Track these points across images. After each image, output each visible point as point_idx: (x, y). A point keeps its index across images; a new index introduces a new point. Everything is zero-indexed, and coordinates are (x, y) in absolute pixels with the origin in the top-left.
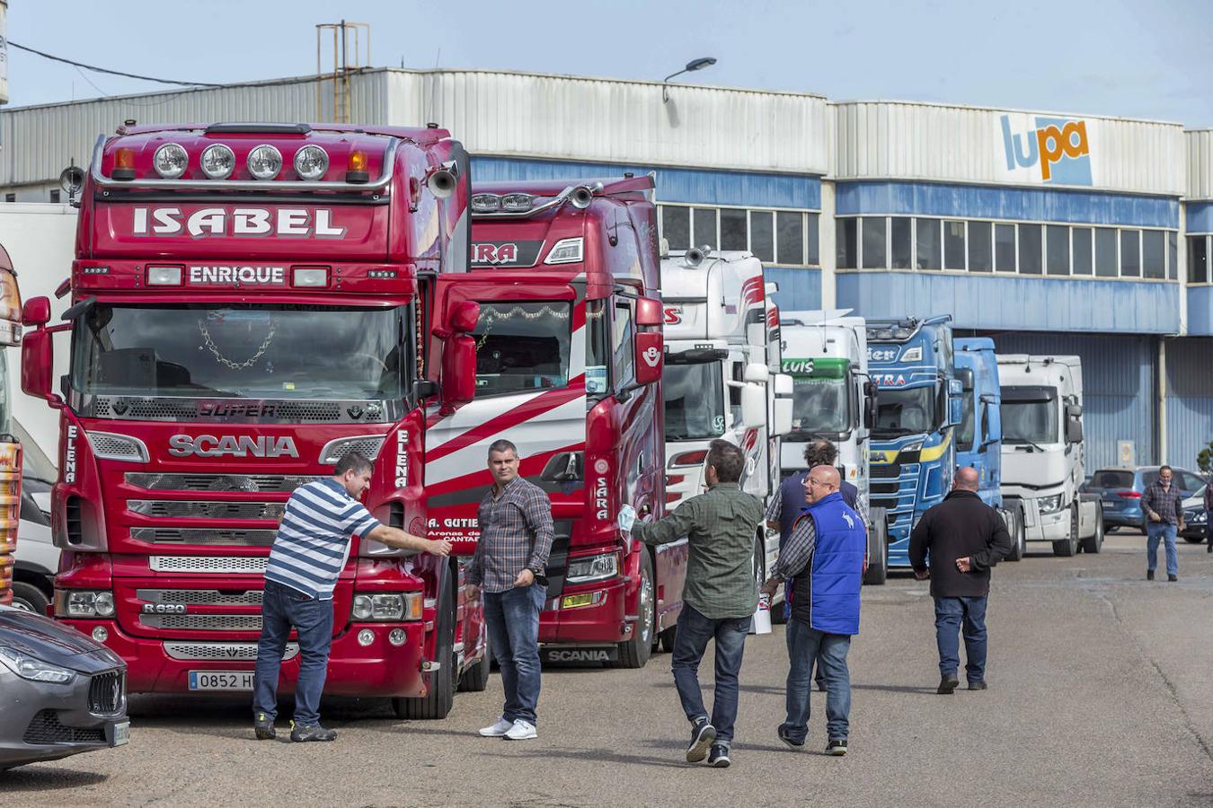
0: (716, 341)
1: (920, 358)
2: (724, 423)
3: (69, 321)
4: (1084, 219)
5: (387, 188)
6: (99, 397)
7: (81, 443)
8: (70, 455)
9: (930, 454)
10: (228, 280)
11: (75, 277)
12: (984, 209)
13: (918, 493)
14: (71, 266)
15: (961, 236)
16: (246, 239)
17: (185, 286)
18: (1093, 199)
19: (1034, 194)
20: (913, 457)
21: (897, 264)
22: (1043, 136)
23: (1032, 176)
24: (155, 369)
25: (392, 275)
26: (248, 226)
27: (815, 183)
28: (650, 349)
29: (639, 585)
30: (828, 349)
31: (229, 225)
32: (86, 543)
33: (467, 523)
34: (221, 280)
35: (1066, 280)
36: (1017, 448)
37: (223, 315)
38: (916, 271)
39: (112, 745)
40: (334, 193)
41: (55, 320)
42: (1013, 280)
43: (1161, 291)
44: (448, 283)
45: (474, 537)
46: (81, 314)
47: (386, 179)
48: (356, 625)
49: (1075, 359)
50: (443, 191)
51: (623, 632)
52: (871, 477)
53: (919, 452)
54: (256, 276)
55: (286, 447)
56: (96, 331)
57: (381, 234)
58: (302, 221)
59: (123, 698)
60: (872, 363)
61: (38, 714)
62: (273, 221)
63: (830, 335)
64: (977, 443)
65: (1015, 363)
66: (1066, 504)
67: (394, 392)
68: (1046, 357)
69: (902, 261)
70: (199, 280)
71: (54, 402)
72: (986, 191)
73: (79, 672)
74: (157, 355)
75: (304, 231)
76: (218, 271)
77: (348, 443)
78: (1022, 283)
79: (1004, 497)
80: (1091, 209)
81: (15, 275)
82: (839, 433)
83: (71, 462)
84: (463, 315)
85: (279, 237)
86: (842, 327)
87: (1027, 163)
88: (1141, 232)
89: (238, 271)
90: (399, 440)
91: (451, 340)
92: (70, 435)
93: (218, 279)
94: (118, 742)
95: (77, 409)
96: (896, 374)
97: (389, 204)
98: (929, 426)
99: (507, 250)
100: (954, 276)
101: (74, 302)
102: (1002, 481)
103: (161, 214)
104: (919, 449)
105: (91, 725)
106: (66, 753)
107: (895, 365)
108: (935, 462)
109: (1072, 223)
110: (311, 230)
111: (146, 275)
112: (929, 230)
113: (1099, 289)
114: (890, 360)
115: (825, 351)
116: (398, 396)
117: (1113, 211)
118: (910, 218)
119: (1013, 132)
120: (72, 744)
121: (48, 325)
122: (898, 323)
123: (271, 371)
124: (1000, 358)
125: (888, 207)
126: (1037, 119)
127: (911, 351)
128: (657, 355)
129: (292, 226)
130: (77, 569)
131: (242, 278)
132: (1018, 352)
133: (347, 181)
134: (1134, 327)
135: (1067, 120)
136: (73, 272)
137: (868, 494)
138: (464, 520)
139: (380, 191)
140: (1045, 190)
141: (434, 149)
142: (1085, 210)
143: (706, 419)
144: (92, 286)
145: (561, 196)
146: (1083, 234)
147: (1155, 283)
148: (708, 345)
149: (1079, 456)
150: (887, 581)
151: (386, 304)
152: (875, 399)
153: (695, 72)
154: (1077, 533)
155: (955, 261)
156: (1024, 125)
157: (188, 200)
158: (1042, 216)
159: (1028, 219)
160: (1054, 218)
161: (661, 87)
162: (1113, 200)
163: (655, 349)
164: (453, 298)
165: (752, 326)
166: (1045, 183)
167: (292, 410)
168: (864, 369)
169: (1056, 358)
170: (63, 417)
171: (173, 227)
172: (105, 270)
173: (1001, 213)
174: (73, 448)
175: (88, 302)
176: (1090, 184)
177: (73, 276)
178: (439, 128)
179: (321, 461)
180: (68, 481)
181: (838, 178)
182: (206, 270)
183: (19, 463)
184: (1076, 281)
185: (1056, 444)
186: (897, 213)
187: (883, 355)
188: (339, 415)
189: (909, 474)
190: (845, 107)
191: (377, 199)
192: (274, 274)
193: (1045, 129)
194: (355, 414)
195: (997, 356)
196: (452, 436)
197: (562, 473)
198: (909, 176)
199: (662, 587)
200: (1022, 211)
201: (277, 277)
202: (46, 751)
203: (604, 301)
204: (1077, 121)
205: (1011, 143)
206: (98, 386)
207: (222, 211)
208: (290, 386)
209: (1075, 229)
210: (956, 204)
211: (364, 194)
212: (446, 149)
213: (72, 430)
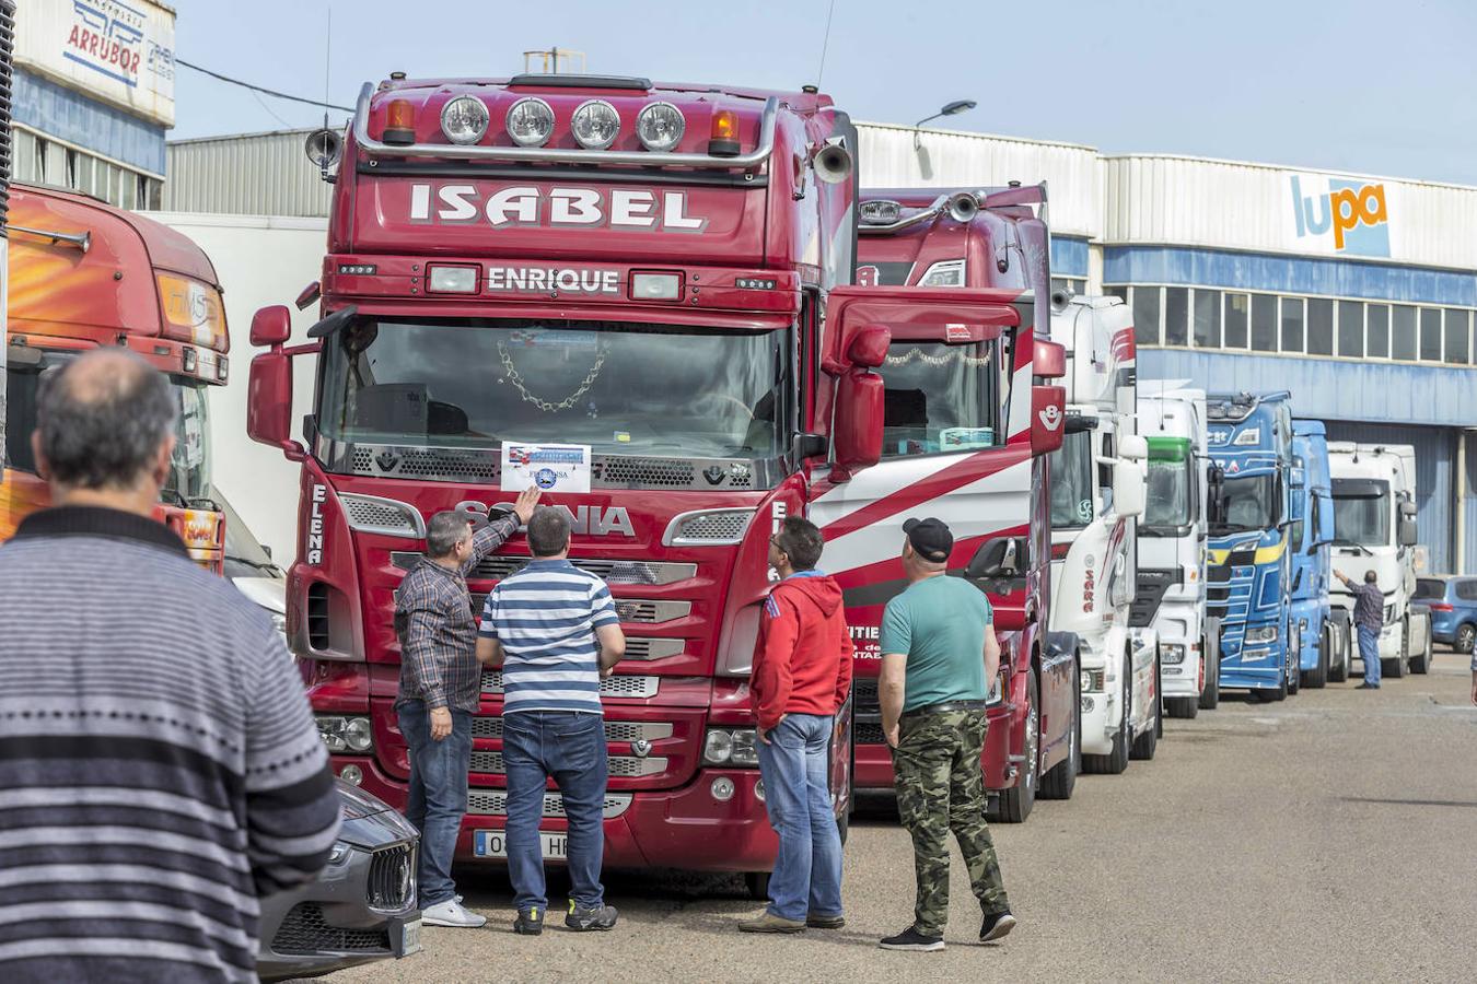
0: (1085, 406)
1: (1257, 442)
2: (1092, 509)
3: (315, 340)
4: (1379, 294)
5: (764, 166)
6: (358, 445)
7: (330, 510)
8: (316, 525)
9: (1266, 555)
10: (541, 286)
11: (327, 279)
12: (1269, 281)
13: (1253, 601)
14: (322, 263)
15: (1243, 310)
16: (568, 230)
17: (480, 296)
18: (1392, 272)
19: (1325, 265)
20: (1246, 558)
21: (1172, 341)
22: (1336, 200)
23: (1324, 245)
24: (426, 412)
25: (770, 285)
26: (569, 213)
27: (1082, 245)
28: (1048, 408)
29: (1026, 715)
30: (1165, 426)
31: (544, 211)
32: (335, 648)
33: (864, 632)
34: (532, 286)
35: (1360, 363)
36: (1342, 551)
37: (533, 336)
38: (1193, 348)
39: (399, 955)
40: (692, 169)
41: (298, 337)
42: (1301, 362)
43: (1464, 378)
44: (846, 299)
45: (873, 652)
46: (335, 329)
47: (764, 152)
48: (708, 772)
49: (1409, 449)
50: (834, 174)
51: (1007, 777)
52: (1209, 581)
53: (1254, 552)
54: (580, 282)
55: (616, 520)
56: (354, 355)
57: (753, 228)
58: (645, 208)
59: (411, 881)
60: (1212, 445)
61: (294, 909)
62: (605, 207)
63: (1170, 408)
64: (1307, 544)
65: (1340, 452)
66: (1398, 617)
67: (767, 448)
68: (1376, 446)
69: (1176, 335)
70: (501, 286)
71: (294, 452)
72: (1273, 261)
73: (355, 846)
74: (429, 394)
75: (648, 221)
76: (528, 274)
77: (703, 518)
78: (1311, 365)
79: (1333, 607)
80: (1388, 283)
81: (220, 292)
82: (1177, 527)
83: (316, 535)
84: (866, 343)
85: (613, 229)
86: (1181, 400)
87: (1319, 230)
88: (1443, 312)
89: (555, 274)
90: (774, 516)
91: (848, 378)
92: (316, 498)
93: (527, 285)
94: (408, 950)
95: (324, 460)
96: (1228, 459)
97: (766, 187)
98: (1266, 522)
99: (865, 274)
100: (1235, 355)
101: (324, 312)
102: (1331, 589)
103: (449, 193)
104: (1253, 548)
105: (369, 925)
106: (331, 968)
107: (1227, 448)
108: (1272, 564)
109: (1368, 298)
110: (658, 221)
111: (427, 277)
112: (1208, 303)
113: (1395, 372)
114: (1222, 442)
115: (1162, 428)
116: (770, 453)
117: (1412, 290)
118: (1187, 289)
119: (1304, 195)
120: (342, 954)
121: (286, 345)
122: (1232, 400)
123: (595, 416)
124: (1331, 446)
125: (1163, 275)
126: (1331, 181)
127: (1246, 432)
128: (1058, 416)
129: (631, 214)
130: (319, 685)
131: (561, 285)
132: (1343, 439)
133: (710, 154)
134: (1433, 417)
135: (1363, 183)
136: (325, 272)
137: (1205, 601)
138: (860, 629)
139: (753, 169)
140: (1338, 261)
141: (816, 120)
142: (1382, 285)
143: (1068, 503)
144: (349, 292)
145: (937, 205)
146: (1378, 312)
147: (1458, 369)
148: (1074, 411)
149: (1410, 562)
150: (1219, 705)
151: (757, 325)
152: (1221, 488)
153: (951, 117)
154: (1407, 651)
155: (1236, 339)
156: (1316, 186)
157: (487, 174)
158: (1334, 289)
159: (1318, 293)
160: (1347, 292)
161: (913, 133)
162: (1413, 274)
163: (1055, 408)
164: (851, 322)
165: (1121, 390)
166: (1338, 253)
167: (626, 469)
168: (1203, 452)
169: (1389, 448)
170: (306, 473)
171: (466, 211)
172: (370, 270)
173: (1289, 286)
174: (320, 516)
175: (345, 312)
176: (1388, 256)
177: (324, 278)
178: (819, 92)
179: (666, 541)
180: (311, 562)
181: (1106, 242)
182: (511, 273)
183: (220, 537)
184: (1369, 364)
185: (1387, 547)
186: (1173, 282)
187: (1213, 437)
188: (692, 479)
189: (1241, 578)
190: (1116, 162)
191: (750, 180)
192: (607, 280)
193: (1339, 192)
194: (715, 478)
195: (1328, 443)
196: (846, 512)
197: (997, 566)
198: (1186, 242)
199: (1045, 716)
200: (1312, 285)
201: (610, 285)
202: (305, 965)
203: (991, 344)
204: (1375, 184)
205: (1302, 207)
206: (354, 432)
207: (533, 191)
208: (624, 437)
209: (1370, 306)
210: (1238, 274)
211: (733, 171)
212: (830, 121)
213: (318, 492)
